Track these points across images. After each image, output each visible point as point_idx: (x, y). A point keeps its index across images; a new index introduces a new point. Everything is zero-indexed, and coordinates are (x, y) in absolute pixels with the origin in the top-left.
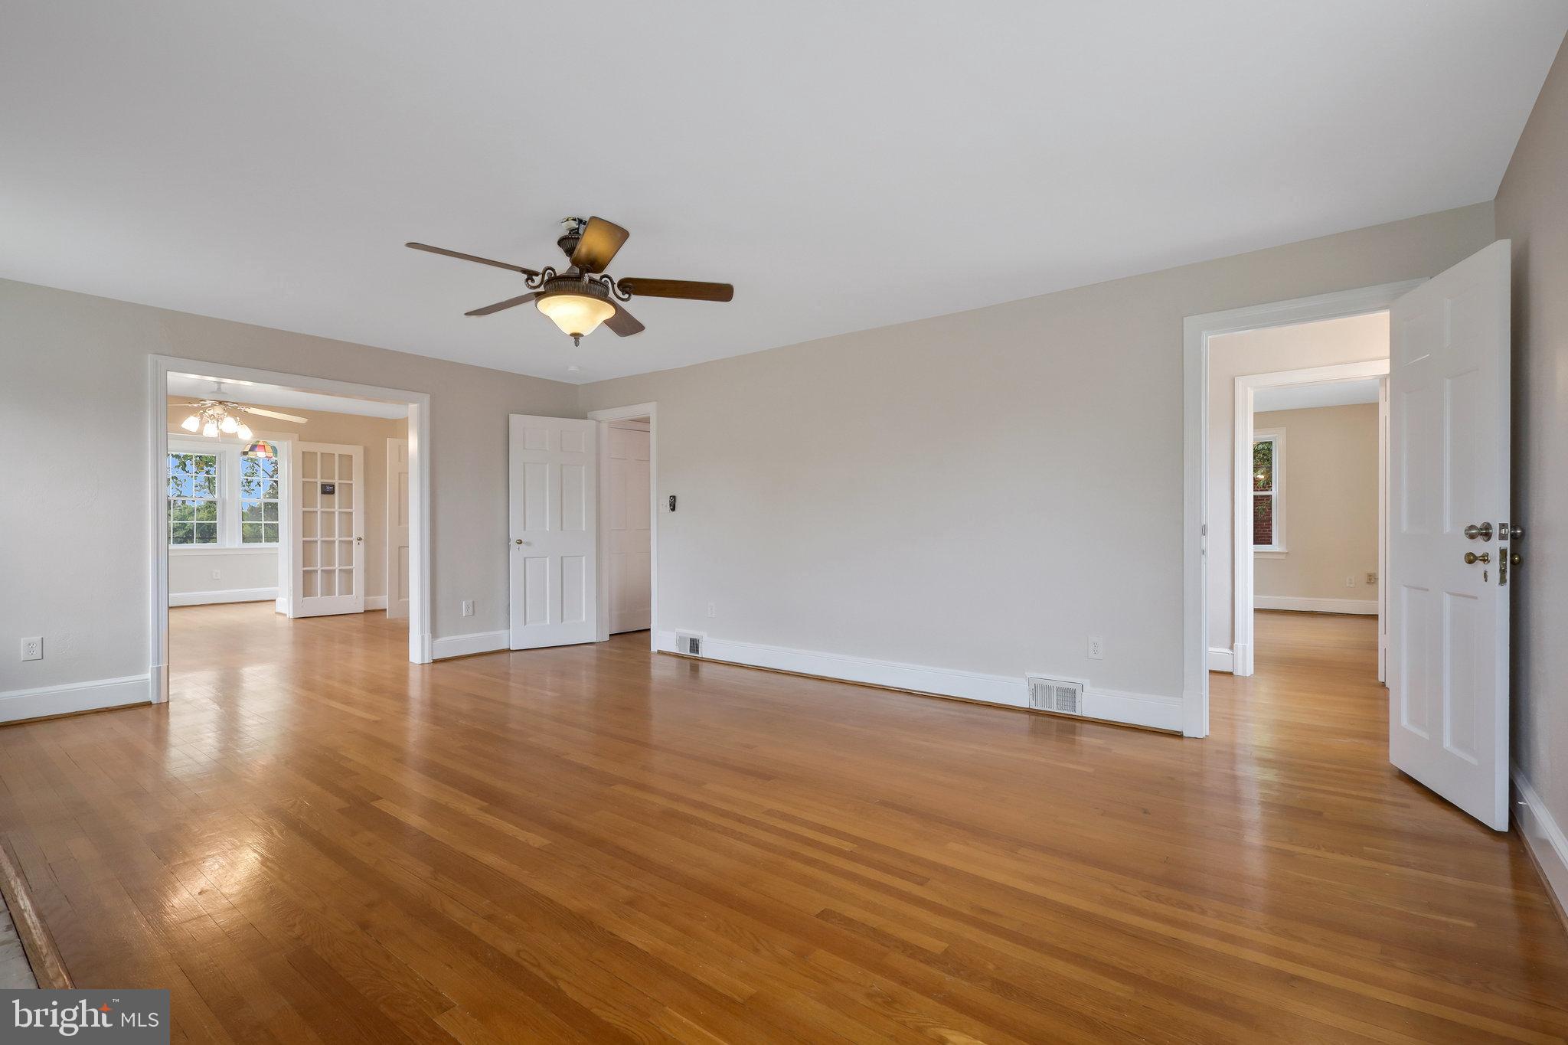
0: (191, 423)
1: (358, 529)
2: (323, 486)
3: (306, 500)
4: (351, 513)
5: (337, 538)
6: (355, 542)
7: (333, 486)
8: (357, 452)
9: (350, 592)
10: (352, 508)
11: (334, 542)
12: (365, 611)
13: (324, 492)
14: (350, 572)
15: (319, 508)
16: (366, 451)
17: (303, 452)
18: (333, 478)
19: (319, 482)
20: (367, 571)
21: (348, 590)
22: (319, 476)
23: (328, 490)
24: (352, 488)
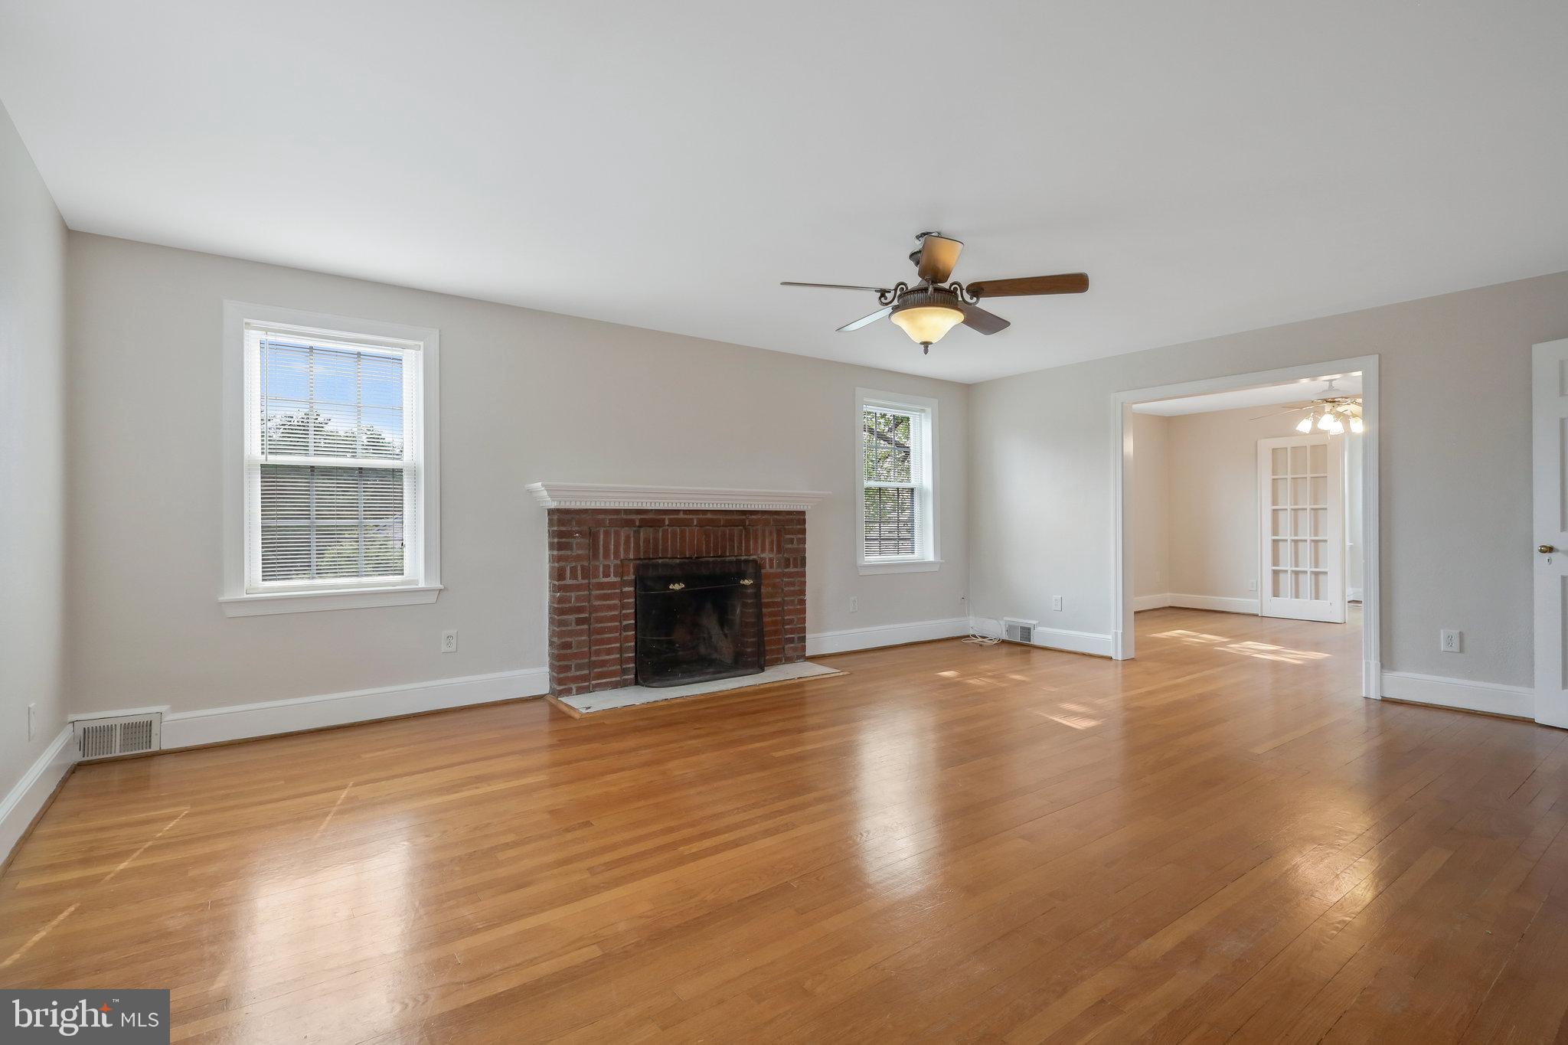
0: (1305, 426)
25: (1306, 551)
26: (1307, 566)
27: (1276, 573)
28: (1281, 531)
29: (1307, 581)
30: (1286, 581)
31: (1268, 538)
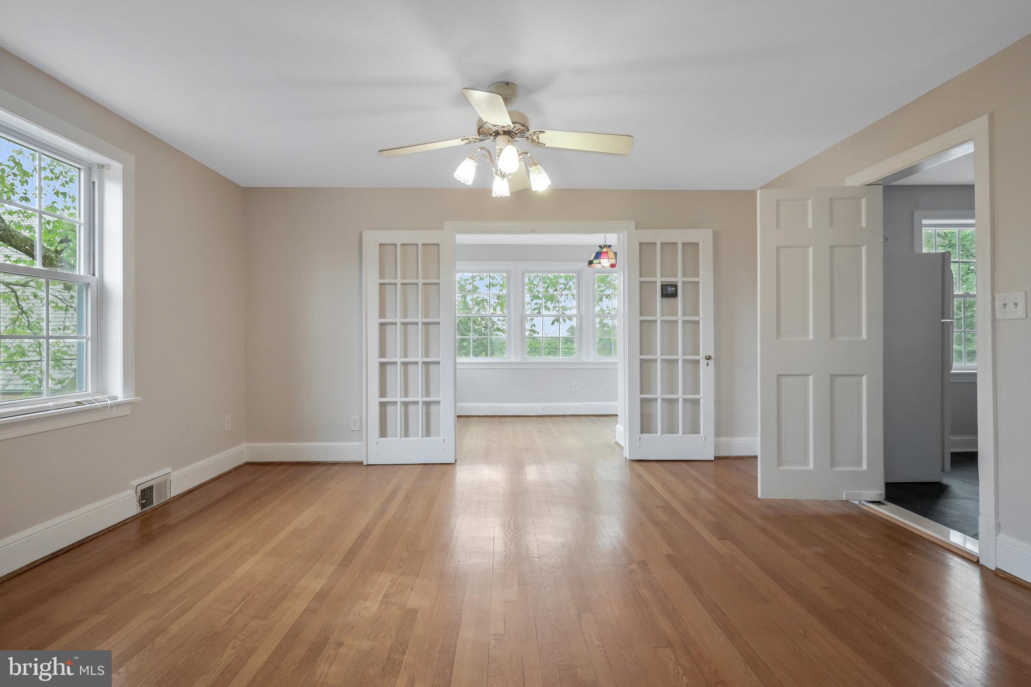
1: (706, 346)
2: (664, 287)
3: (644, 307)
4: (697, 322)
5: (680, 356)
6: (703, 363)
7: (676, 286)
8: (703, 237)
9: (696, 430)
10: (698, 315)
11: (677, 361)
12: (717, 458)
13: (664, 295)
14: (696, 402)
15: (658, 317)
16: (716, 236)
17: (641, 244)
18: (676, 276)
19: (659, 280)
20: (718, 401)
21: (695, 429)
22: (658, 274)
23: (669, 292)
24: (698, 287)
25: (416, 374)
26: (417, 396)
27: (383, 405)
28: (389, 351)
29: (417, 414)
30: (395, 415)
31: (374, 361)
